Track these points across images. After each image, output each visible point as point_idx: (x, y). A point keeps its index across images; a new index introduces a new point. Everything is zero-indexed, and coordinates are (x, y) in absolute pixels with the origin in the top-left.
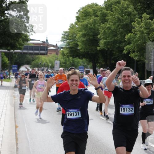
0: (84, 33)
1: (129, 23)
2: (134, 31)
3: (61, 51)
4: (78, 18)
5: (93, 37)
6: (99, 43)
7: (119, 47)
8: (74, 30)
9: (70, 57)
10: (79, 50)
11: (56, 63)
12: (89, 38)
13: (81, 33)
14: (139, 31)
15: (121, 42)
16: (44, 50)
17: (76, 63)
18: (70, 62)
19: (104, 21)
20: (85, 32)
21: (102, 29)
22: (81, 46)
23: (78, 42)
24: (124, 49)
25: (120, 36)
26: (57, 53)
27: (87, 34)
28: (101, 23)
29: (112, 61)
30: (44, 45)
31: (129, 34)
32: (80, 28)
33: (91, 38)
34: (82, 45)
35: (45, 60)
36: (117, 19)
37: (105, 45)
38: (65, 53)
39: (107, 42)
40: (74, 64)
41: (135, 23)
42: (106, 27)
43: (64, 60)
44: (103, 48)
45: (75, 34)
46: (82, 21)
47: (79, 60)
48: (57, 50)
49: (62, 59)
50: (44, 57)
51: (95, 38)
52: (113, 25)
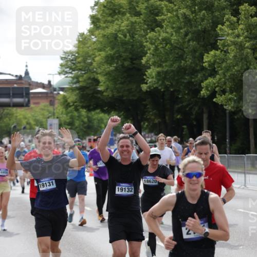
0: (110, 54)
1: (210, 29)
2: (222, 46)
3: (59, 97)
4: (94, 20)
5: (131, 62)
6: (146, 75)
7: (190, 83)
8: (88, 47)
9: (81, 110)
10: (101, 92)
11: (51, 125)
12: (123, 66)
13: (103, 54)
14: (235, 43)
15: (194, 72)
16: (21, 96)
17: (95, 123)
18: (83, 121)
19: (154, 24)
20: (112, 53)
21: (152, 44)
22: (104, 83)
23: (97, 74)
24: (203, 88)
25: (191, 57)
26: (51, 101)
27: (117, 55)
28: (148, 29)
29: (175, 116)
30: (22, 83)
31: (212, 53)
32: (101, 43)
33: (127, 63)
34: (108, 83)
35: (25, 118)
36: (182, 20)
37: (159, 80)
38: (69, 100)
39: (163, 71)
40: (91, 124)
41: (223, 28)
42: (160, 38)
43: (68, 117)
44: (155, 86)
45: (90, 56)
46: (104, 25)
47: (102, 115)
48: (51, 95)
49: (65, 116)
50: (23, 113)
51: (134, 64)
52: (174, 33)
